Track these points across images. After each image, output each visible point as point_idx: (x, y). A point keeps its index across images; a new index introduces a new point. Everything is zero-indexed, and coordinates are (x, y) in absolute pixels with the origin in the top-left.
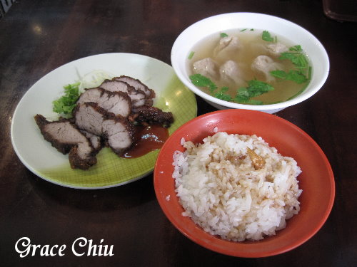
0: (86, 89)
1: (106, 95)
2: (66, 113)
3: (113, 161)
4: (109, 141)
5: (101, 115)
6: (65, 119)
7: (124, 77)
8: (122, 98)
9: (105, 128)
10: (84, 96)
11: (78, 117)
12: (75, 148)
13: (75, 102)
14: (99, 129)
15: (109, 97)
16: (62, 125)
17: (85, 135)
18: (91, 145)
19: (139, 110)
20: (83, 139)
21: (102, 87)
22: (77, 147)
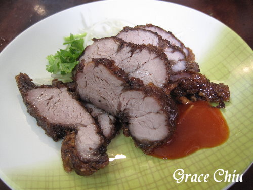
0: (95, 40)
1: (126, 49)
2: (63, 73)
3: (135, 160)
4: (131, 127)
5: (118, 82)
6: (62, 83)
7: (151, 26)
8: (153, 55)
9: (124, 103)
10: (92, 50)
11: (81, 82)
12: (73, 136)
13: (78, 59)
14: (114, 104)
15: (132, 52)
16: (55, 91)
17: (90, 111)
18: (100, 132)
19: (178, 77)
20: (86, 118)
21: (120, 37)
22: (76, 132)
